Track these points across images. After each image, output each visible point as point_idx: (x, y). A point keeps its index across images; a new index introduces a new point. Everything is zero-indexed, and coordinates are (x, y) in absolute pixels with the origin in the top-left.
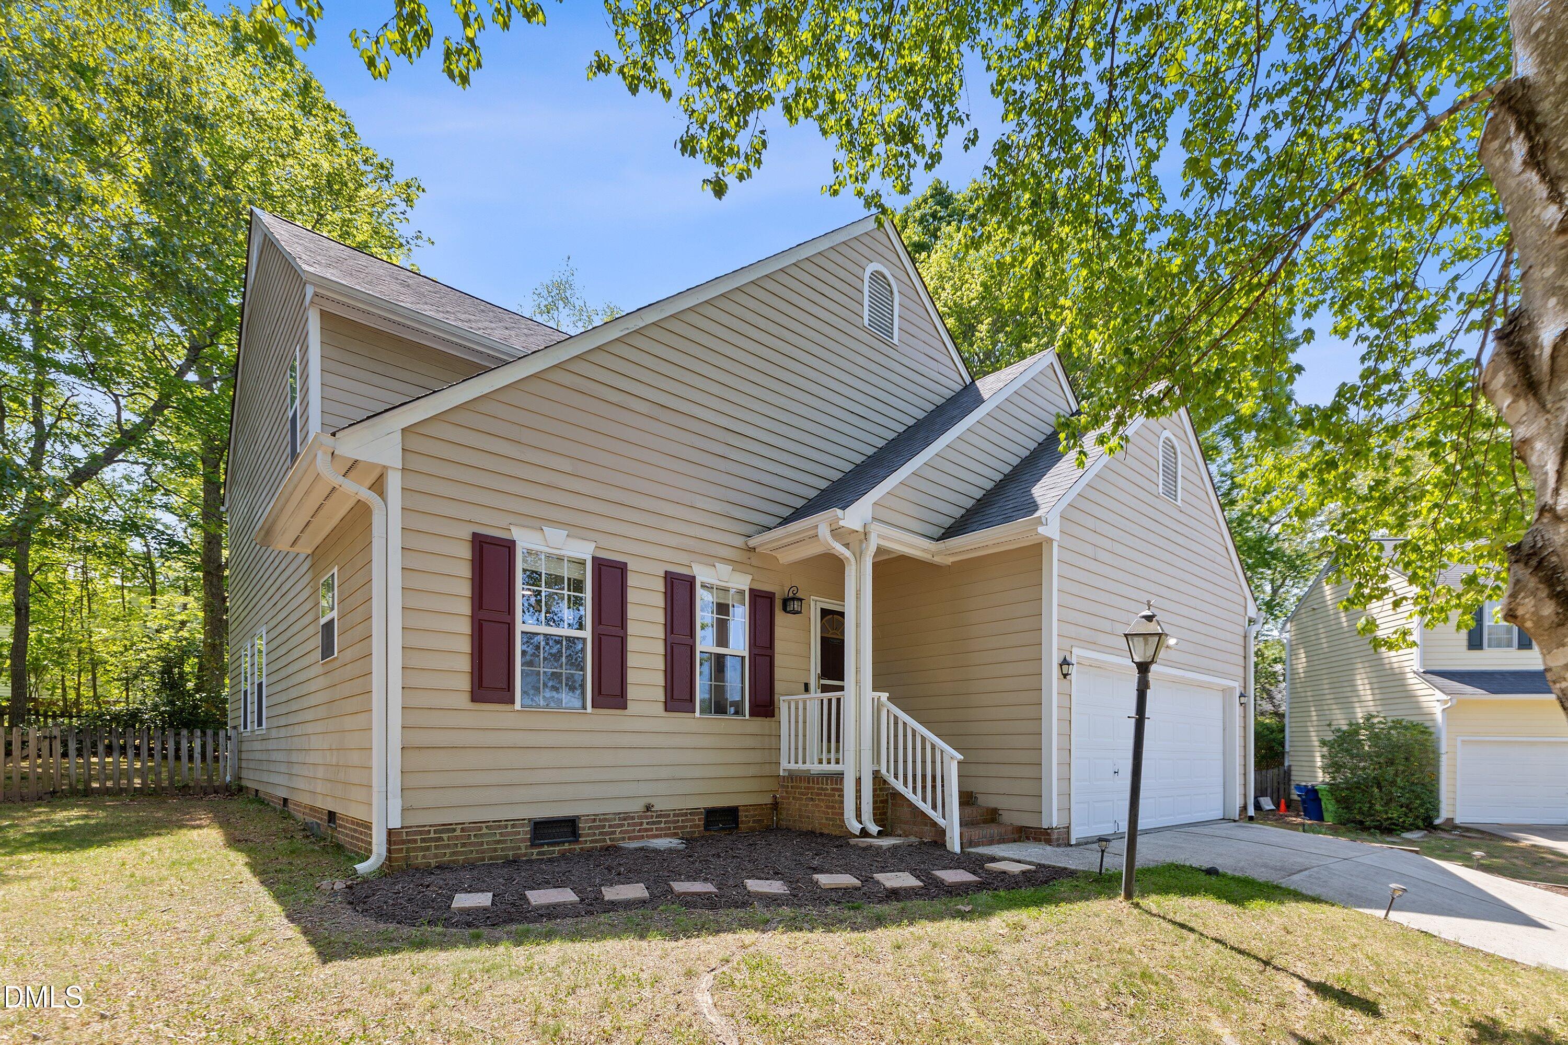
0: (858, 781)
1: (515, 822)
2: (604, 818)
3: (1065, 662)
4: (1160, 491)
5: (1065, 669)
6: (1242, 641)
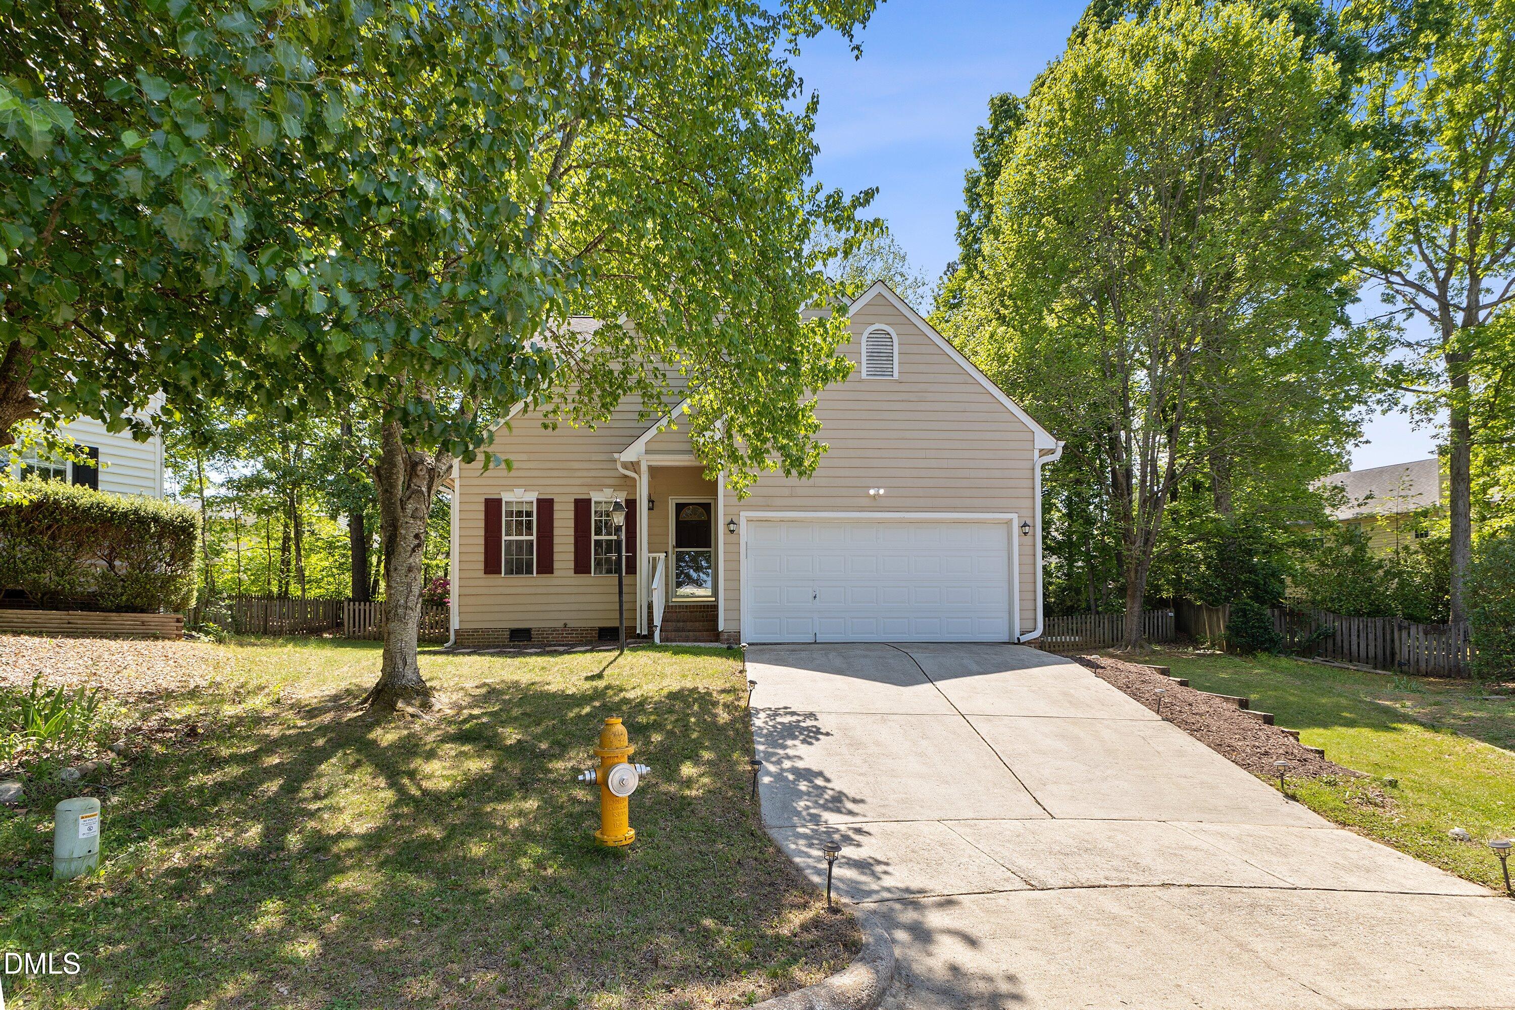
0: (650, 606)
1: (503, 630)
2: (543, 630)
3: (732, 522)
4: (864, 375)
5: (732, 527)
6: (1028, 473)
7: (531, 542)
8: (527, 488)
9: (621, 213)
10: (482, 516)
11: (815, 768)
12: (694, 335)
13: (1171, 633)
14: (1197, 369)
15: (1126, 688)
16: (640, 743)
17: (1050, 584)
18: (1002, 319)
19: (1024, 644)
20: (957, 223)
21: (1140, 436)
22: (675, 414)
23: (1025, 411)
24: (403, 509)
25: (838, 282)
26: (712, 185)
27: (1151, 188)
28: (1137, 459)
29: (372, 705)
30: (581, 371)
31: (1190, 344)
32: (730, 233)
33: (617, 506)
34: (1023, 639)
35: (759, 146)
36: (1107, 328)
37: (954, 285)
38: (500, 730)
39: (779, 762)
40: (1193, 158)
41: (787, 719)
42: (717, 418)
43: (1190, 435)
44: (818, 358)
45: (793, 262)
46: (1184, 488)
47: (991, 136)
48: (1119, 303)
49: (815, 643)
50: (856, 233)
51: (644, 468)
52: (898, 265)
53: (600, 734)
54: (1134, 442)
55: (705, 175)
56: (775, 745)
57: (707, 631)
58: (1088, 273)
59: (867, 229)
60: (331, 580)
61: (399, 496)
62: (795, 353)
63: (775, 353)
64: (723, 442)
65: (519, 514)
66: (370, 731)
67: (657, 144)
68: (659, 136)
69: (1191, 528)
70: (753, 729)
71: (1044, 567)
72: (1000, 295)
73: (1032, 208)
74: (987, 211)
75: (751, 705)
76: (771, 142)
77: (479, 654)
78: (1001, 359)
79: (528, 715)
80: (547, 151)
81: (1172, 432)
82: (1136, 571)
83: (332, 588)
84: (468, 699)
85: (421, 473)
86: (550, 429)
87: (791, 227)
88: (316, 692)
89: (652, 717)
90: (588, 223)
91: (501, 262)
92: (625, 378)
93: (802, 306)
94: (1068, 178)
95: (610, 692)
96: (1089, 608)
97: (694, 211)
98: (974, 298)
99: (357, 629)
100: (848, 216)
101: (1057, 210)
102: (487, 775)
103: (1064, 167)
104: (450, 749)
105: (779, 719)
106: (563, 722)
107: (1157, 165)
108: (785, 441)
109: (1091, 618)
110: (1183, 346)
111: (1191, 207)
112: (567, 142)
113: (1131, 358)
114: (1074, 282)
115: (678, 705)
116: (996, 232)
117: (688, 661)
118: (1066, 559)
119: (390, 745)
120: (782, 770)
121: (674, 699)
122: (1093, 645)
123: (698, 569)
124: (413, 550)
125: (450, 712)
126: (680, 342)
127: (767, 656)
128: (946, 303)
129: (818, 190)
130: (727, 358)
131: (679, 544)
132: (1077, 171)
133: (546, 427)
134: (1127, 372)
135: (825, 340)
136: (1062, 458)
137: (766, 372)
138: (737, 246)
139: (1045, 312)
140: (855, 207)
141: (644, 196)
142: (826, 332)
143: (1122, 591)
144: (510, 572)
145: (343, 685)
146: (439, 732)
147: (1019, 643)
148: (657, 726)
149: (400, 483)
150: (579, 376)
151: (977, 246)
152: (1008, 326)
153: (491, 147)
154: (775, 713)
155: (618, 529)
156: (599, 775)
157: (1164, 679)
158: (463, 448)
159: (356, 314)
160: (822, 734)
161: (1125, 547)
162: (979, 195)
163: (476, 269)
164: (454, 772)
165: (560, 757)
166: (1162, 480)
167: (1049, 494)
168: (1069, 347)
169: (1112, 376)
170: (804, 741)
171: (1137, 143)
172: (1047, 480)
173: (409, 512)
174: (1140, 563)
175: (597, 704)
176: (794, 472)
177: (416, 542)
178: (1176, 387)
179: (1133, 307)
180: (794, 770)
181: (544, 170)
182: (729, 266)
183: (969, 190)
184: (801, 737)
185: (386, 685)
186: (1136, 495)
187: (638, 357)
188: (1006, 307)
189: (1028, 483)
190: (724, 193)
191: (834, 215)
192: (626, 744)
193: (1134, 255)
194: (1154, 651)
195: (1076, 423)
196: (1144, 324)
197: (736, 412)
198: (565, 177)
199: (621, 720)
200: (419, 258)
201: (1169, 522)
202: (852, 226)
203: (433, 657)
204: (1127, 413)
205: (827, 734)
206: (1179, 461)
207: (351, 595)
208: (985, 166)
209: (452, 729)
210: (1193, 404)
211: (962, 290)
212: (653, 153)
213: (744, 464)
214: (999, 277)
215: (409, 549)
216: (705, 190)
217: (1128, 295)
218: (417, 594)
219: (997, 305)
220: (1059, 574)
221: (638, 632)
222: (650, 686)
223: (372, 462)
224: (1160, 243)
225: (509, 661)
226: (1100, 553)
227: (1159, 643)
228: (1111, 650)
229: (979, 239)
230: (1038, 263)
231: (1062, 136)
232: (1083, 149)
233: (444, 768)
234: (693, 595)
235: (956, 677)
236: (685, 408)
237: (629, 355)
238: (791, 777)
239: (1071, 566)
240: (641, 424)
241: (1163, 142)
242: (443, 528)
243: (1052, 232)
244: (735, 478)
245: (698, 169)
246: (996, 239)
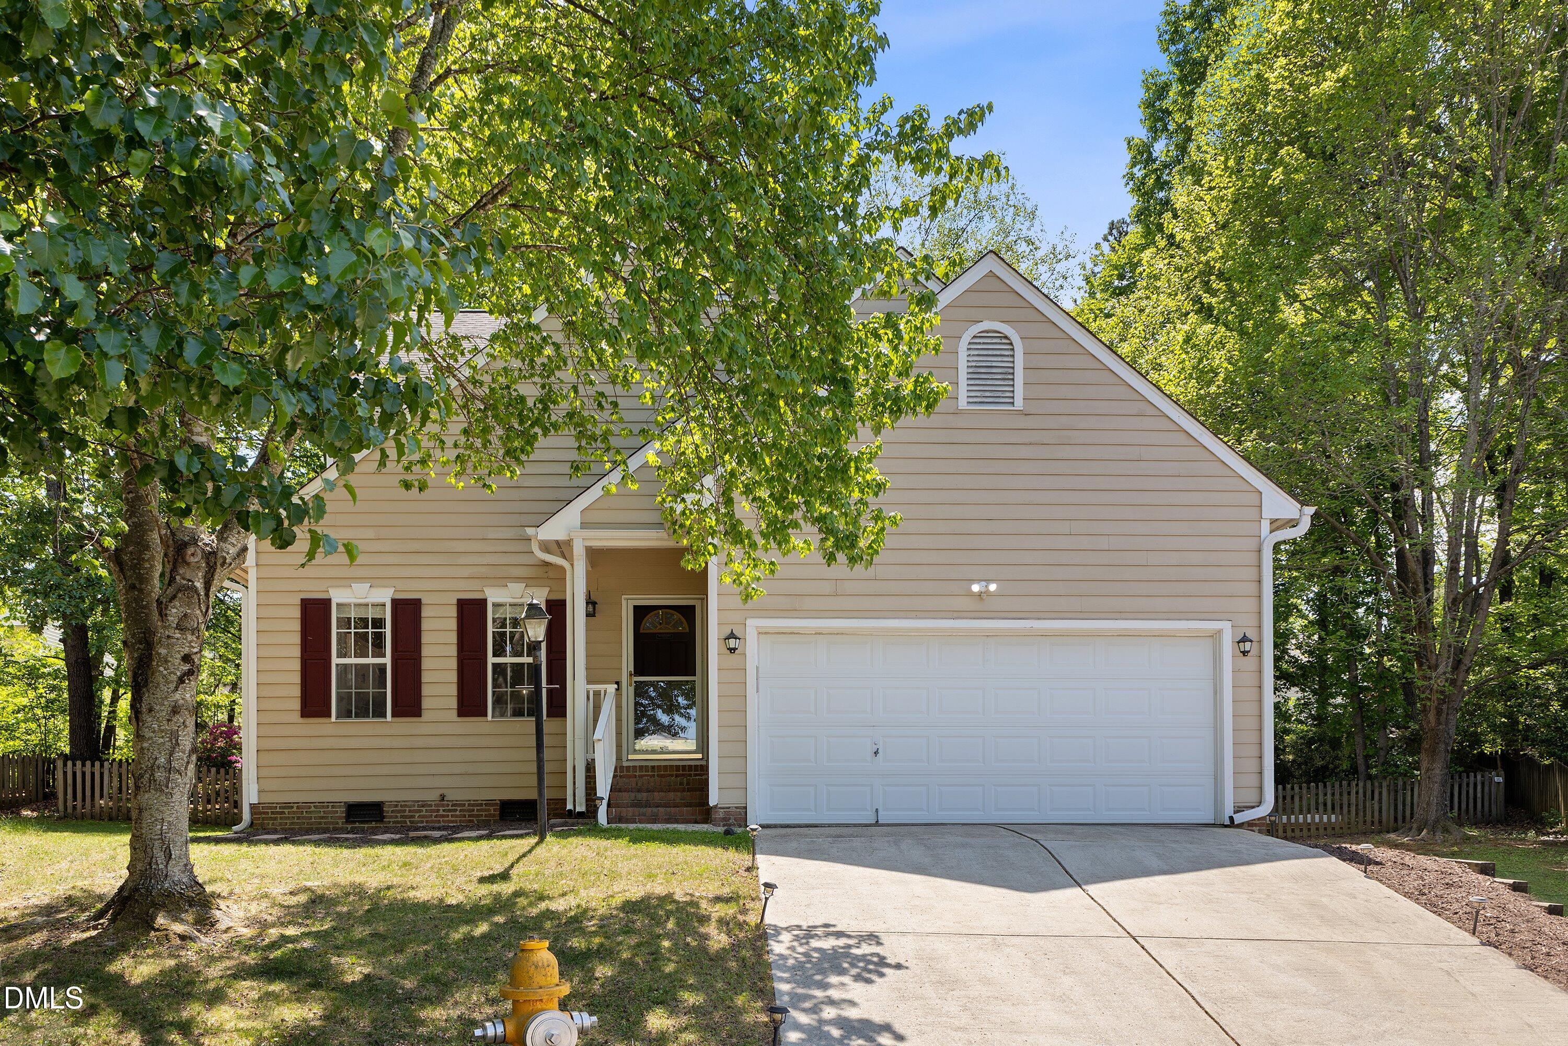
1: (334, 804)
2: (405, 805)
3: (732, 636)
4: (963, 403)
5: (732, 643)
6: (1251, 558)
7: (382, 669)
8: (375, 582)
9: (538, 145)
10: (296, 626)
11: (877, 1018)
12: (668, 342)
13: (1497, 809)
14: (1549, 390)
15: (1419, 896)
16: (576, 980)
17: (1287, 732)
18: (1206, 312)
19: (1240, 826)
20: (1127, 157)
21: (1448, 497)
22: (634, 464)
23: (1246, 458)
24: (163, 615)
25: (918, 254)
26: (698, 101)
27: (1473, 99)
28: (1442, 533)
29: (113, 920)
30: (470, 398)
31: (1538, 348)
32: (731, 179)
33: (533, 610)
34: (1239, 818)
35: (781, 38)
36: (1393, 324)
37: (1121, 257)
38: (334, 960)
39: (815, 1010)
40: (1549, 50)
41: (828, 944)
42: (706, 472)
43: (1536, 495)
44: (884, 377)
45: (841, 225)
46: (1524, 579)
47: (1191, 16)
48: (1413, 285)
49: (877, 824)
50: (952, 177)
51: (579, 551)
52: (1022, 227)
53: (511, 967)
54: (1436, 506)
55: (686, 85)
56: (808, 982)
57: (689, 805)
58: (1359, 238)
59: (970, 170)
60: (33, 726)
61: (155, 596)
62: (844, 369)
63: (809, 370)
64: (717, 511)
65: (363, 622)
66: (110, 961)
67: (600, 34)
68: (605, 22)
69: (1535, 644)
70: (772, 958)
71: (1277, 706)
72: (1201, 273)
73: (1262, 133)
74: (1181, 137)
75: (768, 920)
76: (802, 32)
77: (294, 843)
78: (1204, 375)
79: (383, 938)
80: (407, 44)
81: (1503, 492)
82: (1439, 712)
83: (34, 739)
84: (276, 911)
85: (193, 560)
86: (415, 490)
87: (837, 168)
88: (16, 901)
89: (597, 940)
90: (481, 162)
91: (340, 234)
92: (546, 409)
93: (857, 293)
94: (1325, 85)
95: (522, 901)
96: (1354, 770)
97: (668, 144)
98: (1156, 278)
99: (79, 803)
100: (939, 151)
101: (1306, 136)
102: (314, 1028)
103: (1319, 67)
104: (249, 988)
105: (815, 943)
106: (442, 947)
107: (1484, 61)
108: (825, 509)
109: (1359, 787)
110: (1525, 353)
111: (1544, 130)
112: (442, 32)
113: (1434, 372)
114: (1335, 251)
115: (640, 921)
116: (1197, 172)
117: (657, 852)
118: (1314, 692)
119: (147, 983)
120: (821, 1022)
121: (634, 912)
122: (1361, 827)
123: (671, 709)
124: (181, 680)
125: (247, 932)
126: (644, 352)
127: (794, 845)
128: (1106, 286)
129: (884, 109)
130: (724, 378)
131: (640, 668)
132: (1342, 72)
133: (407, 486)
134: (1426, 395)
135: (895, 349)
136: (1310, 533)
137: (792, 400)
138: (744, 199)
139: (1283, 300)
140: (950, 136)
141: (580, 119)
142: (898, 335)
143: (1413, 743)
144: (345, 713)
145: (62, 890)
146: (228, 963)
147: (1232, 824)
148: (604, 954)
149: (157, 575)
150: (465, 406)
151: (1162, 195)
152: (1217, 323)
153: (319, 49)
154: (809, 934)
155: (534, 647)
156: (511, 1028)
157: (1485, 881)
158: (272, 524)
159: (93, 315)
160: (889, 966)
161: (1418, 674)
162: (1168, 112)
163: (298, 244)
164: (258, 1024)
165: (437, 1000)
166: (1486, 567)
167: (1286, 591)
168: (1325, 357)
169: (1401, 402)
170: (858, 978)
171: (1447, 28)
172: (1282, 568)
173: (173, 619)
174: (1445, 699)
175: (500, 919)
176: (841, 557)
177: (186, 667)
178: (1512, 418)
179: (1438, 291)
180: (841, 1022)
181: (401, 76)
182: (728, 231)
183: (1149, 104)
184: (854, 971)
185: (136, 889)
186: (1440, 592)
187: (568, 374)
188: (1213, 293)
189: (1251, 573)
190: (720, 114)
191: (912, 149)
192: (556, 980)
193: (1441, 208)
194: (1469, 838)
195: (1335, 477)
196: (1457, 318)
197: (740, 463)
198: (438, 89)
199: (546, 944)
200: (199, 226)
201: (1497, 633)
202: (946, 167)
203: (213, 847)
204: (1426, 461)
205: (898, 966)
206: (1516, 537)
207: (67, 750)
208: (1177, 65)
209: (251, 959)
210: (1542, 446)
211: (1135, 266)
212: (592, 49)
213: (753, 545)
214: (1203, 246)
215: (174, 678)
216: (687, 110)
217: (1430, 273)
218: (188, 747)
219: (1197, 289)
220: (1303, 717)
221: (569, 806)
222: (592, 892)
223: (109, 542)
224: (1488, 188)
225: (346, 853)
226: (1376, 683)
227: (1476, 824)
228: (1392, 836)
229: (1167, 183)
230: (1272, 222)
231: (1316, 16)
232: (1353, 37)
233: (240, 1017)
234: (663, 751)
235: (1122, 878)
236: (651, 456)
237: (552, 373)
238: (836, 1033)
239: (1323, 702)
240: (575, 482)
241: (1494, 25)
242: (226, 646)
243: (1296, 171)
244: (737, 567)
245: (674, 75)
246: (1198, 182)
